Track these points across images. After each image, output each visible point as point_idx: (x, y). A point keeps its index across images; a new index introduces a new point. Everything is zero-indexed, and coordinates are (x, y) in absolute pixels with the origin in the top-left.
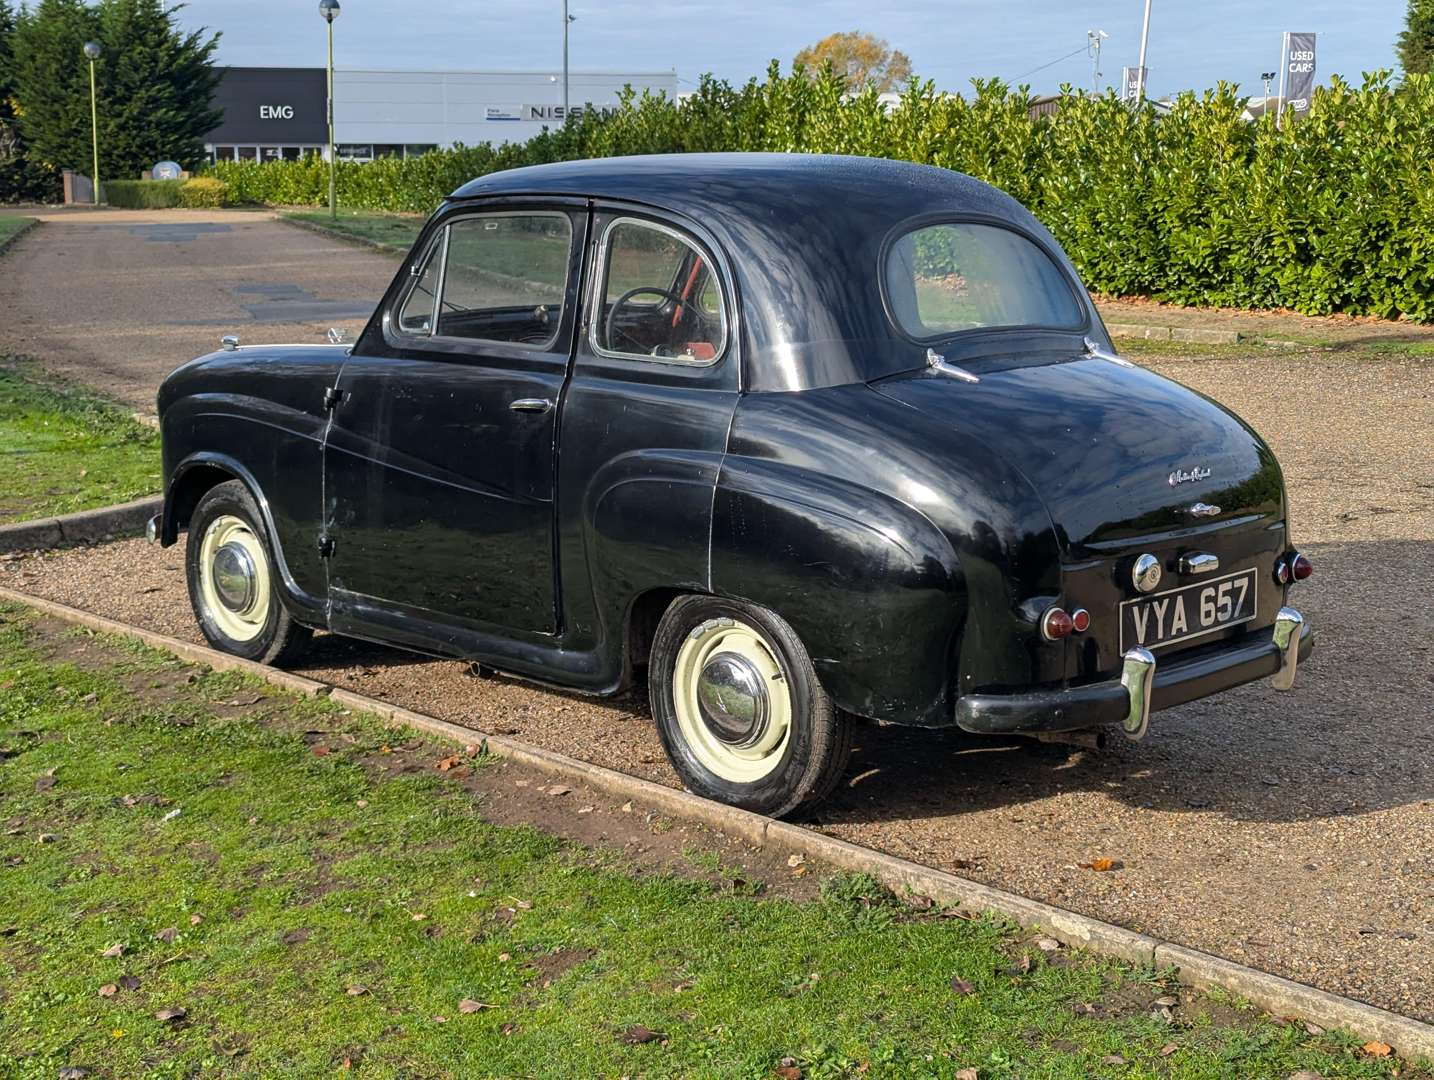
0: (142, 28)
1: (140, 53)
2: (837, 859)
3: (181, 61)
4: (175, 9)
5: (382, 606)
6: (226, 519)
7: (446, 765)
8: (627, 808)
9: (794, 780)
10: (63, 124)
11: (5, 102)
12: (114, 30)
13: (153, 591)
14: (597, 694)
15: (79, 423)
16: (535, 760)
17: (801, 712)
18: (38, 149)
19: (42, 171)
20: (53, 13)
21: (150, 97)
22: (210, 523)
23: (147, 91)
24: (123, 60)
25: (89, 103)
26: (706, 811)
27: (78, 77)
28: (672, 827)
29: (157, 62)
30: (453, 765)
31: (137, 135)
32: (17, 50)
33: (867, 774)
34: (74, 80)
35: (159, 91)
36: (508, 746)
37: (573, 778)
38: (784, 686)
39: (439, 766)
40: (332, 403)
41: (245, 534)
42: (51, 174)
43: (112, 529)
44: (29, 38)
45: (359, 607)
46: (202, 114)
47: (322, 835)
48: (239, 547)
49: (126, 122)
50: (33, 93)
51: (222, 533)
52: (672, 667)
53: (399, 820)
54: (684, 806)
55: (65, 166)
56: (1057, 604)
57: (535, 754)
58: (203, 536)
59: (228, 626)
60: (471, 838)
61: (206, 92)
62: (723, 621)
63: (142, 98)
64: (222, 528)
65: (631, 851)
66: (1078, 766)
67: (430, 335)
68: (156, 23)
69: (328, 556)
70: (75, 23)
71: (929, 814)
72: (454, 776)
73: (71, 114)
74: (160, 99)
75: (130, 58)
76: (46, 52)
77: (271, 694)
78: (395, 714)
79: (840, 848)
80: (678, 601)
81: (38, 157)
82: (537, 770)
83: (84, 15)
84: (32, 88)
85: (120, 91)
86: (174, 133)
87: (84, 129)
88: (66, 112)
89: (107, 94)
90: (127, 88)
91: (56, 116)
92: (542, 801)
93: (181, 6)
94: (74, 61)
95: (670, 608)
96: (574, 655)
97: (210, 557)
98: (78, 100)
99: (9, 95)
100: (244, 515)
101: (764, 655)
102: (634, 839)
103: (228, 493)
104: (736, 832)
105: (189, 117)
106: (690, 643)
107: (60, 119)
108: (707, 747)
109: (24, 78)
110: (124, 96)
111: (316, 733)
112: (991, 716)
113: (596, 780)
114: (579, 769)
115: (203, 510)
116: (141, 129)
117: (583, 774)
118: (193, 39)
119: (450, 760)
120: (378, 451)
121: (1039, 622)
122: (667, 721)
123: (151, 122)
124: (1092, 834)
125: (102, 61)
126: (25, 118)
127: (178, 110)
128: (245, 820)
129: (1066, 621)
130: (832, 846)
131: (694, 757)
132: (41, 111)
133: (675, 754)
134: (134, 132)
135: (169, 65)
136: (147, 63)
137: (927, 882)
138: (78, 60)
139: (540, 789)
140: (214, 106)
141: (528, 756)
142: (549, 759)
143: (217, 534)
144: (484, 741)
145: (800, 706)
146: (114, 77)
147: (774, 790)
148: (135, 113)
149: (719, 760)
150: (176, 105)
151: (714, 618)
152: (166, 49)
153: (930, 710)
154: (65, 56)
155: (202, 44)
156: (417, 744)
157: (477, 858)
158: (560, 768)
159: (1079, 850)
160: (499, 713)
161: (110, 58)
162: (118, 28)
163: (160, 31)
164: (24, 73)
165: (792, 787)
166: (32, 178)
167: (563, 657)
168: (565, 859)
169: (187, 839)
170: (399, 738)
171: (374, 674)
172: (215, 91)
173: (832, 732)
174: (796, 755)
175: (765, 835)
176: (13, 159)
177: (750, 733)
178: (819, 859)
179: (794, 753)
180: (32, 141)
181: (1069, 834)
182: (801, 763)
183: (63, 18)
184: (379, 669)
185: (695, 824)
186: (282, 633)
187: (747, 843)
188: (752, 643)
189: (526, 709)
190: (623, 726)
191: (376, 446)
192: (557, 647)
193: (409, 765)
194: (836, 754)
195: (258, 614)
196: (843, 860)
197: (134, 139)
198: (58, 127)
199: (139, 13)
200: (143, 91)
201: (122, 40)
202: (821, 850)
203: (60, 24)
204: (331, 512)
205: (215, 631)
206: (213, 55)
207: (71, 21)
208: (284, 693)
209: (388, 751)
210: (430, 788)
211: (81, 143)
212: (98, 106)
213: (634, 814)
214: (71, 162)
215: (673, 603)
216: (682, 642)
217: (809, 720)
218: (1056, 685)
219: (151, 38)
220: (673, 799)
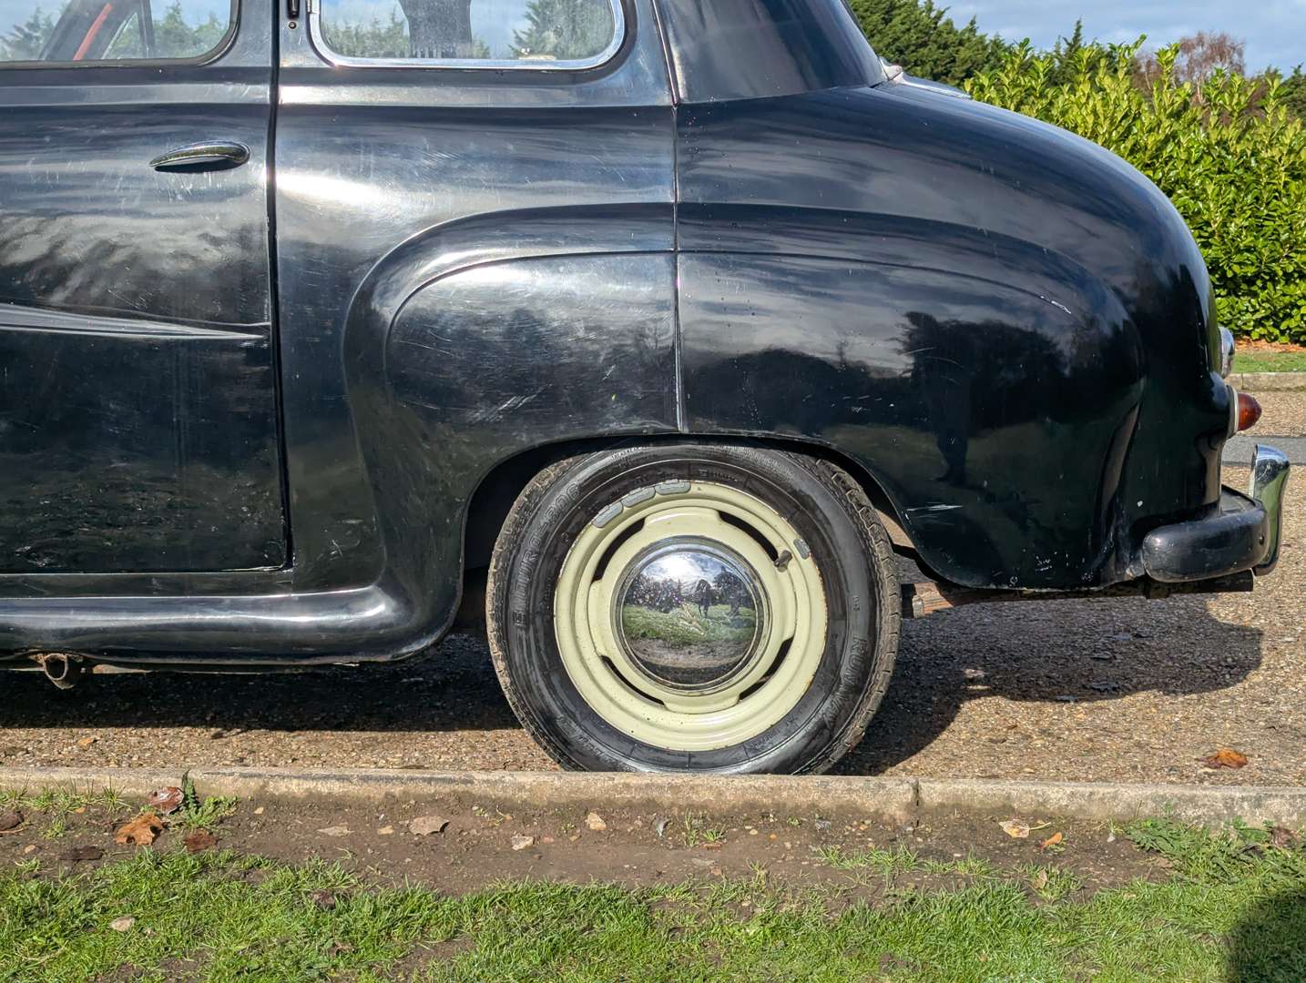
2: (1085, 809)
8: (594, 823)
9: (841, 721)
16: (336, 788)
17: (857, 608)
28: (720, 832)
30: (156, 832)
36: (247, 776)
38: (787, 577)
39: (129, 839)
57: (324, 777)
62: (668, 486)
72: (191, 847)
106: (588, 536)
114: (448, 781)
117: (461, 788)
119: (141, 824)
130: (1068, 791)
137: (1275, 804)
141: (310, 785)
142: (364, 779)
144: (184, 779)
149: (649, 724)
151: (650, 484)
158: (397, 790)
165: (836, 733)
174: (847, 679)
175: (917, 803)
182: (858, 690)
187: (883, 825)
196: (1094, 809)
202: (1045, 801)
213: (614, 830)
216: (575, 536)
217: (873, 616)
220: (692, 788)
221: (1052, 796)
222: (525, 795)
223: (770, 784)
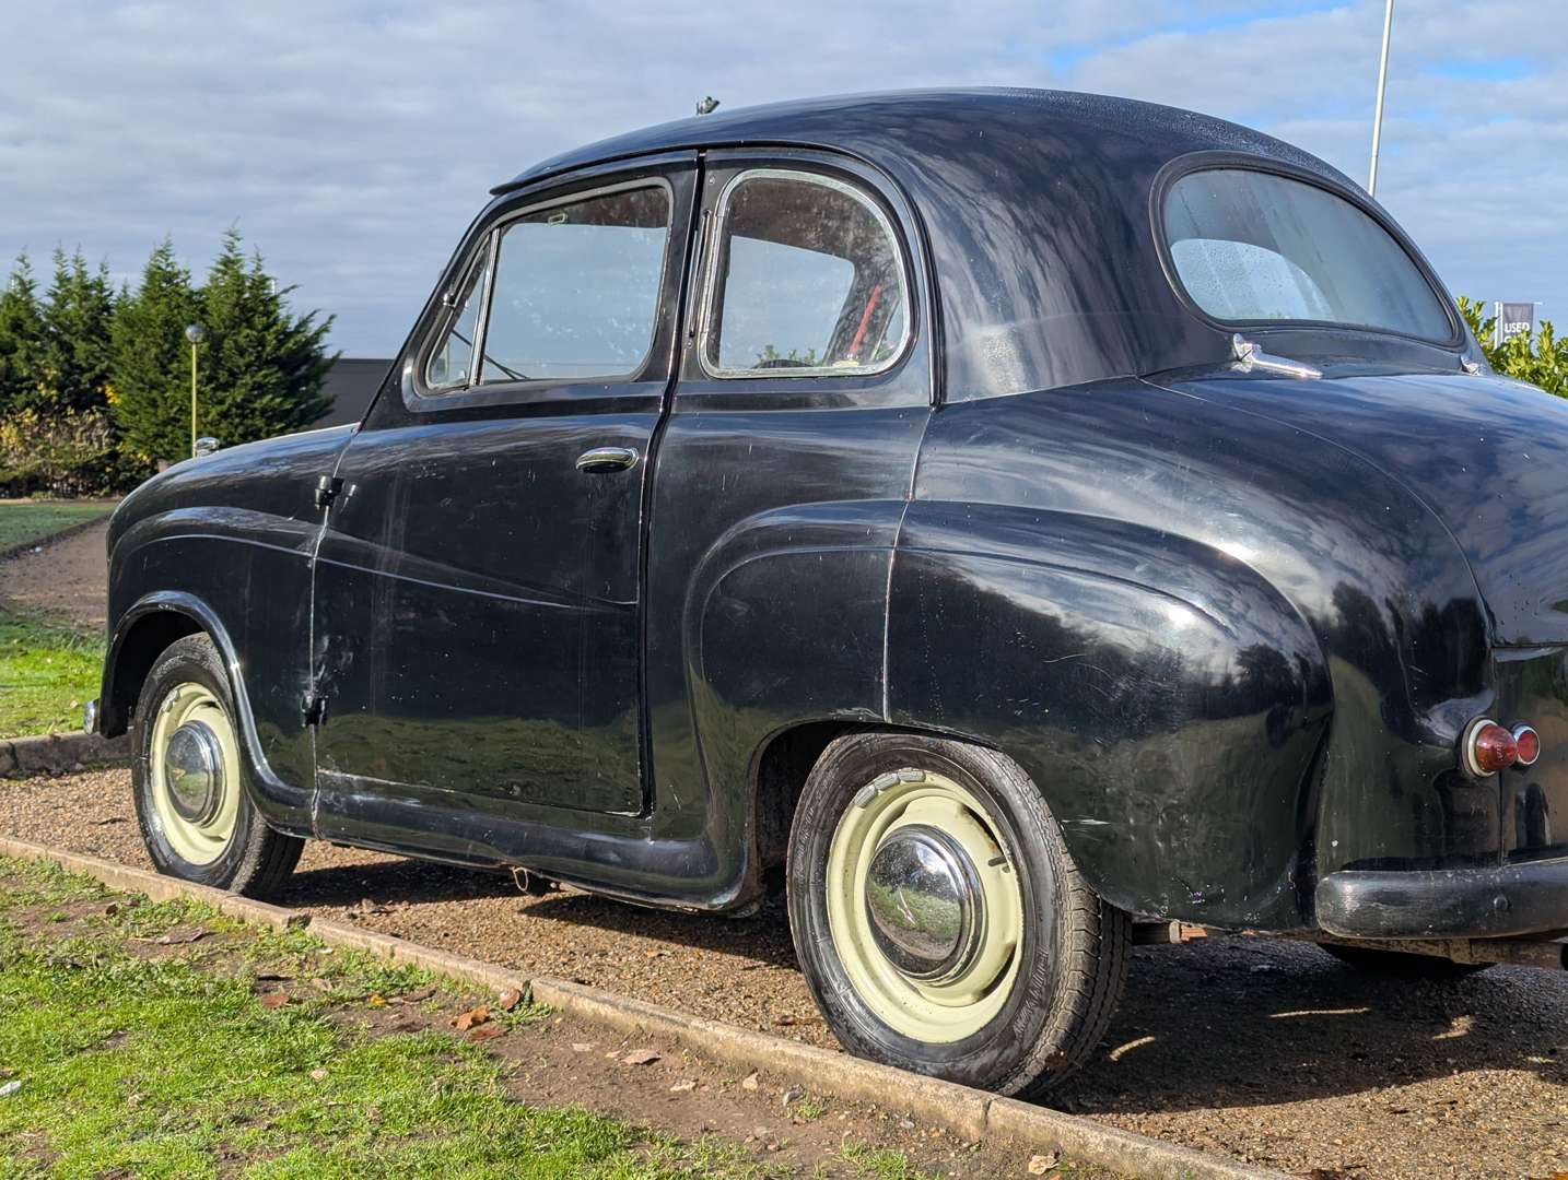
0: (251, 310)
1: (247, 336)
2: (1114, 1160)
3: (290, 345)
4: (286, 291)
5: (389, 791)
6: (187, 689)
7: (465, 1021)
8: (750, 1083)
9: (1029, 1035)
10: (160, 411)
11: (100, 389)
12: (220, 311)
13: (114, 821)
14: (705, 907)
15: (90, 660)
16: (605, 1011)
17: (1040, 917)
18: (133, 439)
19: (137, 463)
20: (156, 296)
21: (255, 383)
22: (164, 696)
23: (252, 377)
24: (227, 344)
25: (189, 390)
26: (883, 1083)
27: (179, 362)
28: (825, 1113)
29: (264, 346)
30: (476, 1022)
31: (241, 423)
32: (115, 336)
33: (1135, 1044)
34: (175, 365)
35: (265, 376)
36: (564, 990)
37: (665, 1038)
38: (1010, 878)
39: (455, 1024)
40: (327, 499)
41: (212, 710)
42: (146, 467)
43: (85, 757)
44: (128, 322)
45: (357, 798)
46: (311, 402)
47: (240, 1120)
48: (202, 728)
49: (229, 410)
50: (130, 380)
51: (183, 711)
52: (825, 857)
53: (372, 1098)
54: (845, 1078)
55: (161, 457)
56: (1487, 714)
57: (605, 1002)
58: (155, 716)
59: (184, 844)
60: (486, 1127)
61: (316, 377)
62: (908, 773)
63: (246, 384)
64: (182, 703)
65: (756, 1147)
66: (1470, 1034)
67: (467, 387)
68: (265, 305)
69: (316, 722)
70: (178, 306)
71: (1250, 1101)
72: (474, 1037)
73: (170, 401)
74: (265, 385)
75: (236, 342)
76: (146, 335)
77: (222, 929)
78: (397, 949)
79: (1120, 1141)
80: (836, 747)
81: (132, 448)
82: (607, 1028)
83: (189, 297)
84: (129, 374)
85: (223, 377)
86: (280, 421)
87: (183, 418)
88: (165, 399)
89: (210, 380)
90: (232, 374)
91: (153, 403)
92: (613, 1073)
93: (293, 287)
94: (175, 345)
95: (821, 759)
96: (672, 846)
97: (163, 744)
98: (178, 386)
99: (105, 382)
100: (210, 681)
101: (975, 827)
102: (761, 1131)
103: (188, 650)
104: (935, 1118)
105: (297, 404)
106: (854, 815)
107: (157, 407)
108: (881, 987)
109: (120, 364)
110: (227, 382)
111: (277, 979)
112: (1382, 907)
113: (701, 1040)
114: (674, 1022)
115: (156, 677)
116: (244, 416)
117: (681, 1030)
118: (304, 323)
119: (472, 1014)
120: (388, 558)
121: (1458, 746)
122: (816, 946)
123: (255, 409)
124: (1534, 1132)
125: (206, 345)
126: (121, 407)
127: (285, 397)
128: (122, 1098)
129: (1506, 740)
130: (1105, 1137)
131: (862, 1004)
132: (138, 399)
133: (830, 998)
134: (237, 420)
135: (277, 349)
136: (254, 347)
138: (179, 344)
139: (611, 1055)
140: (325, 393)
141: (595, 1005)
142: (626, 1008)
143: (175, 711)
144: (527, 984)
145: (1039, 907)
146: (217, 362)
147: (995, 1053)
148: (239, 400)
149: (901, 1007)
150: (284, 392)
151: (891, 770)
152: (276, 332)
153: (1267, 902)
154: (166, 341)
155: (313, 327)
156: (426, 992)
157: (490, 1158)
158: (643, 1023)
159: (1518, 1156)
160: (563, 959)
161: (215, 342)
162: (225, 311)
163: (268, 314)
164: (121, 358)
165: (1026, 1045)
166: (125, 470)
167: (654, 847)
168: (641, 1160)
169: (17, 1128)
170: (399, 985)
171: (388, 913)
172: (326, 377)
173: (1095, 950)
174: (1032, 991)
175: (984, 1123)
176: (106, 451)
177: (949, 961)
178: (1083, 1162)
179: (1027, 987)
180: (127, 430)
181: (1493, 1131)
182: (1042, 1004)
183: (165, 300)
184: (397, 906)
185: (863, 1106)
186: (255, 848)
187: (953, 1136)
188: (954, 808)
189: (603, 954)
190: (749, 976)
191: (384, 551)
192: (643, 836)
193: (406, 1021)
194: (1099, 991)
195: (225, 826)
196: (1126, 1163)
197: (236, 428)
198: (155, 414)
199: (247, 295)
200: (248, 377)
201: (227, 323)
202: (1084, 1146)
203: (161, 307)
204: (320, 656)
205: (166, 852)
206: (326, 339)
207: (174, 303)
208: (241, 927)
209: (379, 1002)
210: (432, 1052)
211: (180, 433)
212: (199, 392)
213: (761, 1092)
214: (167, 452)
215: (825, 753)
216: (839, 813)
217: (1054, 929)
218: (1487, 859)
219: (259, 321)
220: (826, 1067)
221: (1091, 1140)
222: (719, 1046)
223: (881, 1076)
